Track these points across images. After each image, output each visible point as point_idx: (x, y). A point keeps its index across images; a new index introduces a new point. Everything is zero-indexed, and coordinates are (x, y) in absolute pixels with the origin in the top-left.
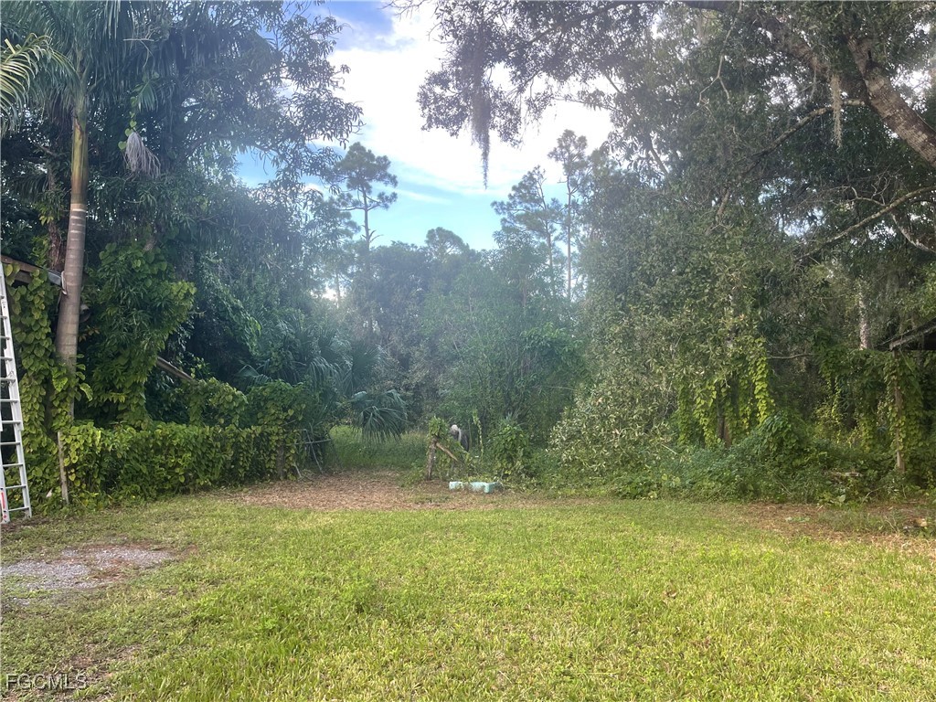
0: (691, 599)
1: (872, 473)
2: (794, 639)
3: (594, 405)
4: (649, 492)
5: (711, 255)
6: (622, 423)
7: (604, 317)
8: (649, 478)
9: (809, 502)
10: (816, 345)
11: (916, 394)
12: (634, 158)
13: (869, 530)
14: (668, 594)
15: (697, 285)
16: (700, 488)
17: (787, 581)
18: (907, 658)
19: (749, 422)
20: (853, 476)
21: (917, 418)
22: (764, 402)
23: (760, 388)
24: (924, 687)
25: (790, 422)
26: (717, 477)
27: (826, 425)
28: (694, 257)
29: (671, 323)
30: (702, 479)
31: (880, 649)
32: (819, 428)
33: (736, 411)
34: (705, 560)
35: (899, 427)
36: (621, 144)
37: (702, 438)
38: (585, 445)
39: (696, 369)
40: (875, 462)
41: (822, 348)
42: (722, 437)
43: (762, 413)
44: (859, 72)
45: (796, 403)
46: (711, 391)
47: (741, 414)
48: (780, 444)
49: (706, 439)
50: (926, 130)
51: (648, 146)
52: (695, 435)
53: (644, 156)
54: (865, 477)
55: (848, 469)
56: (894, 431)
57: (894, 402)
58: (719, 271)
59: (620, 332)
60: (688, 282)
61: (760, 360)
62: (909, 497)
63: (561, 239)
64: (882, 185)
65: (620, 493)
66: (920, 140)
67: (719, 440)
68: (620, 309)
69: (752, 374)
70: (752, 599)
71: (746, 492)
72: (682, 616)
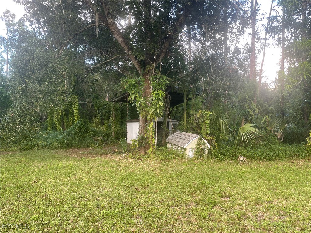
0: (43, 182)
1: (106, 137)
2: (75, 189)
3: (10, 116)
4: (34, 148)
5: (56, 65)
6: (21, 123)
7: (15, 83)
8: (35, 143)
9: (88, 147)
10: (93, 99)
11: (119, 115)
12: (34, 26)
13: (103, 154)
14: (34, 182)
15: (51, 75)
16: (53, 145)
17: (76, 172)
18: (106, 189)
19: (72, 123)
20: (101, 139)
21: (119, 121)
22: (77, 116)
23: (76, 112)
24: (109, 196)
25: (84, 123)
26: (59, 141)
27: (96, 124)
28: (50, 65)
29: (41, 88)
30: (54, 142)
31: (99, 188)
32: (94, 125)
33: (68, 119)
34: (50, 169)
35: (114, 124)
36: (28, 20)
37: (56, 129)
38: (6, 131)
39: (50, 104)
40: (107, 134)
41: (95, 100)
42: (63, 128)
43: (76, 120)
44: (105, 15)
45: (87, 117)
46: (60, 113)
47: (69, 120)
48: (81, 130)
49: (57, 129)
50: (122, 37)
51: (39, 22)
52: (54, 128)
53: (38, 26)
54: (104, 139)
55: (100, 137)
56: (113, 125)
57: (113, 117)
58: (59, 71)
59: (21, 89)
60: (47, 73)
61: (76, 103)
62: (115, 144)
63: (4, 52)
64: (110, 52)
65: (22, 149)
66: (121, 40)
67: (62, 129)
68: (22, 81)
69: (73, 108)
70: (64, 179)
71: (68, 145)
72: (38, 188)
